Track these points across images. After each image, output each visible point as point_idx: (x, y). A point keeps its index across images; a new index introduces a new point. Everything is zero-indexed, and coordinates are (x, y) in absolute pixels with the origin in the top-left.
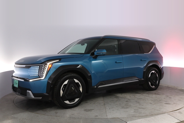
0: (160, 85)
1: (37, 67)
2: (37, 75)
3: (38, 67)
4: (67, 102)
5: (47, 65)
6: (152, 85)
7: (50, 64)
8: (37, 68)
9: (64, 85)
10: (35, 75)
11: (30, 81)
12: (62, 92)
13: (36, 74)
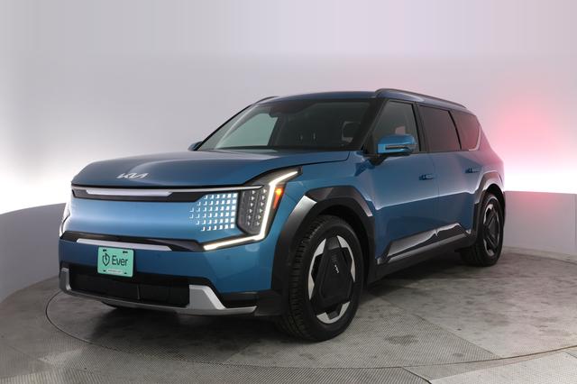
0: (504, 244)
1: (229, 195)
2: (233, 226)
3: (235, 195)
4: (324, 318)
5: (268, 188)
6: (489, 247)
7: (278, 186)
8: (232, 199)
9: (317, 257)
10: (224, 224)
11: (207, 247)
12: (311, 284)
13: (227, 221)
